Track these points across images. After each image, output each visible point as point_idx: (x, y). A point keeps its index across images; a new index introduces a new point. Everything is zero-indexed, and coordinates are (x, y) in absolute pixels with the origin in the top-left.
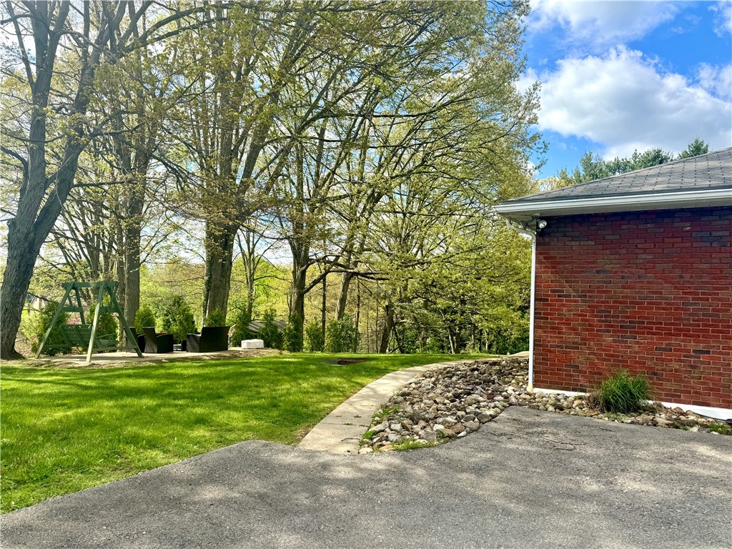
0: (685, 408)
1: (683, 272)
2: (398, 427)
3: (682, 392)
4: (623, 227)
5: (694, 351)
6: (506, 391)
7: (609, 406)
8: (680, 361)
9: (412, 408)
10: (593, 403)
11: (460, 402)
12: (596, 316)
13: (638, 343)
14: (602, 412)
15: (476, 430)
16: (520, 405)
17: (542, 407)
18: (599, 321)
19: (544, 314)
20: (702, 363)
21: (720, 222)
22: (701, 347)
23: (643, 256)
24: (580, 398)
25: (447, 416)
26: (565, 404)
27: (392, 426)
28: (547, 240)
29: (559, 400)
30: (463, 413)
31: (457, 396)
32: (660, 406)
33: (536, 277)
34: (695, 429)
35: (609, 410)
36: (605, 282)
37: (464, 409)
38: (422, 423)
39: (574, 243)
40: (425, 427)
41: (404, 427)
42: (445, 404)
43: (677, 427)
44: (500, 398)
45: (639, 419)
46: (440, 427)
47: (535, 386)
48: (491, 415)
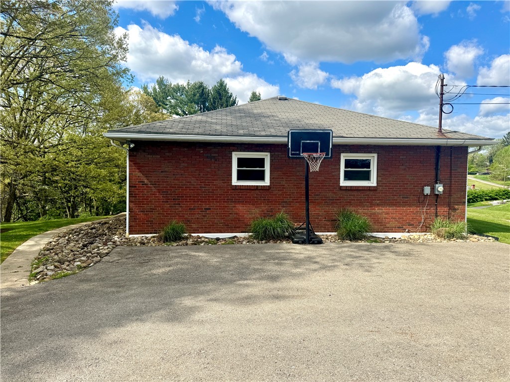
0: (201, 235)
1: (200, 172)
2: (52, 267)
3: (200, 228)
4: (174, 149)
5: (205, 209)
6: (114, 239)
7: (167, 239)
8: (199, 214)
9: (58, 256)
10: (160, 239)
11: (88, 249)
12: (161, 194)
13: (181, 207)
14: (164, 242)
15: (99, 262)
16: (122, 245)
17: (134, 245)
18: (162, 197)
19: (135, 194)
20: (208, 214)
21: (214, 150)
22: (207, 207)
23: (183, 164)
24: (154, 237)
25: (81, 257)
26: (146, 241)
27: (48, 268)
28: (135, 153)
29: (143, 240)
30: (90, 254)
31: (85, 246)
32: (191, 236)
33: (129, 174)
34: (202, 244)
35: (167, 241)
36: (165, 177)
37: (90, 252)
38: (67, 263)
39: (149, 156)
40: (69, 265)
41: (56, 267)
42: (78, 251)
43: (196, 244)
44: (111, 243)
45: (180, 243)
46: (79, 263)
47: (130, 233)
48: (106, 253)
